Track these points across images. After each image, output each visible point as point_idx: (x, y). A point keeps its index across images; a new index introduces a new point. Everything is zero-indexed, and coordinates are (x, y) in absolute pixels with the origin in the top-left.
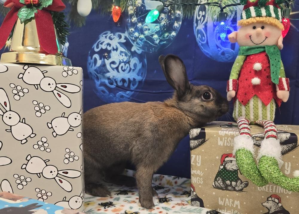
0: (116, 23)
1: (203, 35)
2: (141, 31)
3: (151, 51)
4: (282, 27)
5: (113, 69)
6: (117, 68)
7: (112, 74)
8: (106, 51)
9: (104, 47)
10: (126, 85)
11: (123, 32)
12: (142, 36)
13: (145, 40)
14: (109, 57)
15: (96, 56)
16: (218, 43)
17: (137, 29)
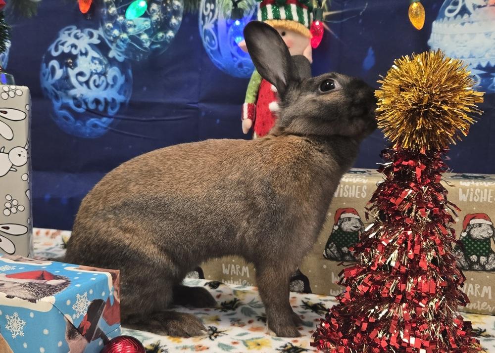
0: (85, 15)
1: (212, 38)
2: (123, 28)
3: (139, 58)
4: (308, 33)
5: (81, 83)
6: (87, 83)
7: (79, 91)
8: (70, 55)
9: (66, 49)
10: (101, 108)
11: (96, 28)
12: (125, 36)
13: (129, 41)
14: (75, 65)
15: (54, 63)
16: (234, 50)
17: (116, 25)
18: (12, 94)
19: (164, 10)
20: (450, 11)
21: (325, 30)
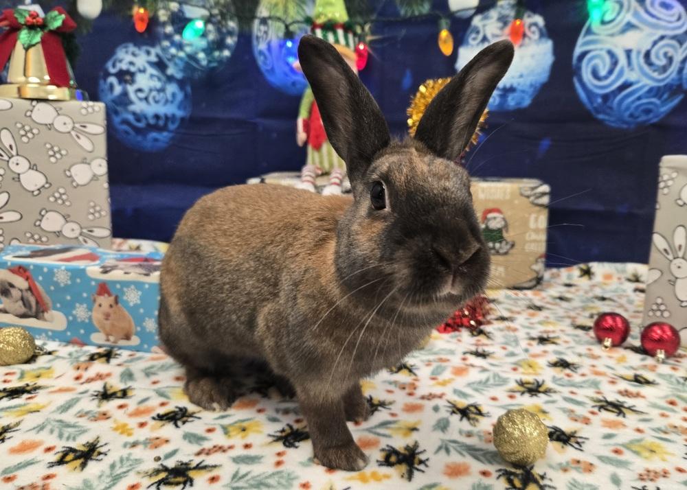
0: (141, 34)
1: (266, 58)
2: (180, 47)
3: (197, 75)
5: (140, 99)
6: (146, 99)
7: (138, 106)
8: (128, 72)
9: (124, 66)
10: (161, 123)
11: (153, 45)
12: (182, 54)
13: (187, 59)
14: (132, 82)
15: (112, 80)
16: (287, 69)
17: (173, 44)
18: (90, 110)
19: (219, 30)
20: (474, 39)
21: (369, 54)
